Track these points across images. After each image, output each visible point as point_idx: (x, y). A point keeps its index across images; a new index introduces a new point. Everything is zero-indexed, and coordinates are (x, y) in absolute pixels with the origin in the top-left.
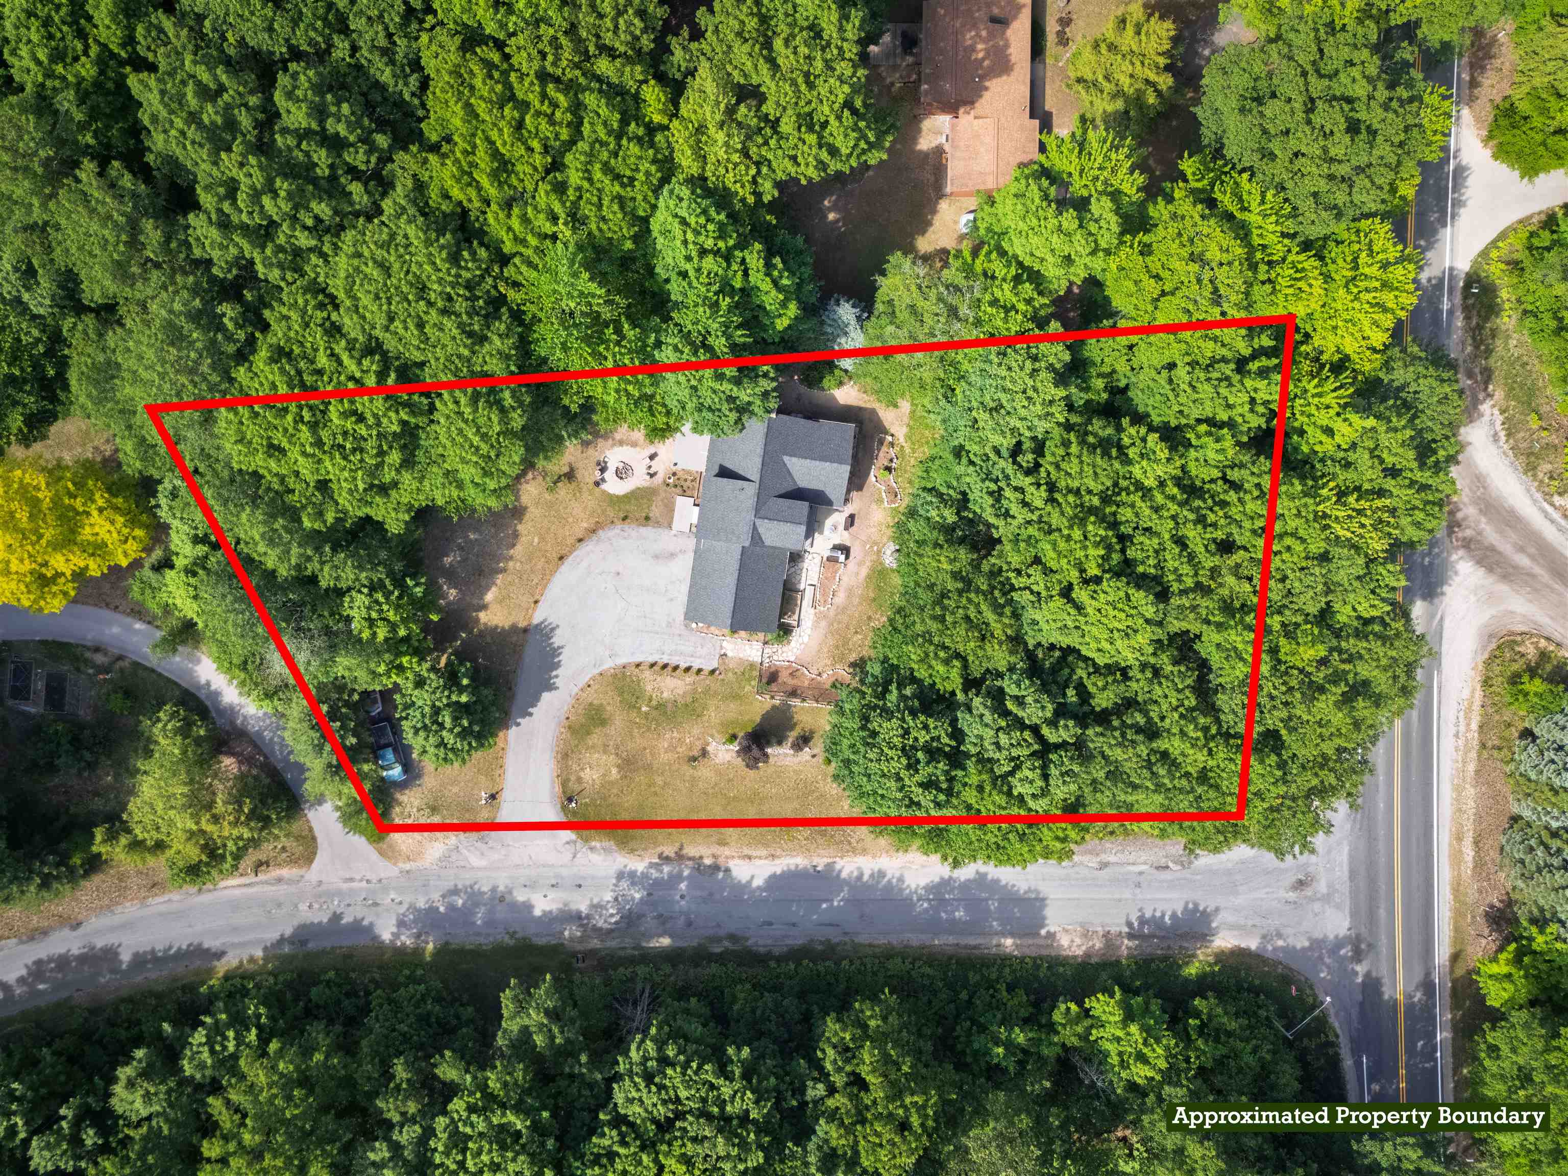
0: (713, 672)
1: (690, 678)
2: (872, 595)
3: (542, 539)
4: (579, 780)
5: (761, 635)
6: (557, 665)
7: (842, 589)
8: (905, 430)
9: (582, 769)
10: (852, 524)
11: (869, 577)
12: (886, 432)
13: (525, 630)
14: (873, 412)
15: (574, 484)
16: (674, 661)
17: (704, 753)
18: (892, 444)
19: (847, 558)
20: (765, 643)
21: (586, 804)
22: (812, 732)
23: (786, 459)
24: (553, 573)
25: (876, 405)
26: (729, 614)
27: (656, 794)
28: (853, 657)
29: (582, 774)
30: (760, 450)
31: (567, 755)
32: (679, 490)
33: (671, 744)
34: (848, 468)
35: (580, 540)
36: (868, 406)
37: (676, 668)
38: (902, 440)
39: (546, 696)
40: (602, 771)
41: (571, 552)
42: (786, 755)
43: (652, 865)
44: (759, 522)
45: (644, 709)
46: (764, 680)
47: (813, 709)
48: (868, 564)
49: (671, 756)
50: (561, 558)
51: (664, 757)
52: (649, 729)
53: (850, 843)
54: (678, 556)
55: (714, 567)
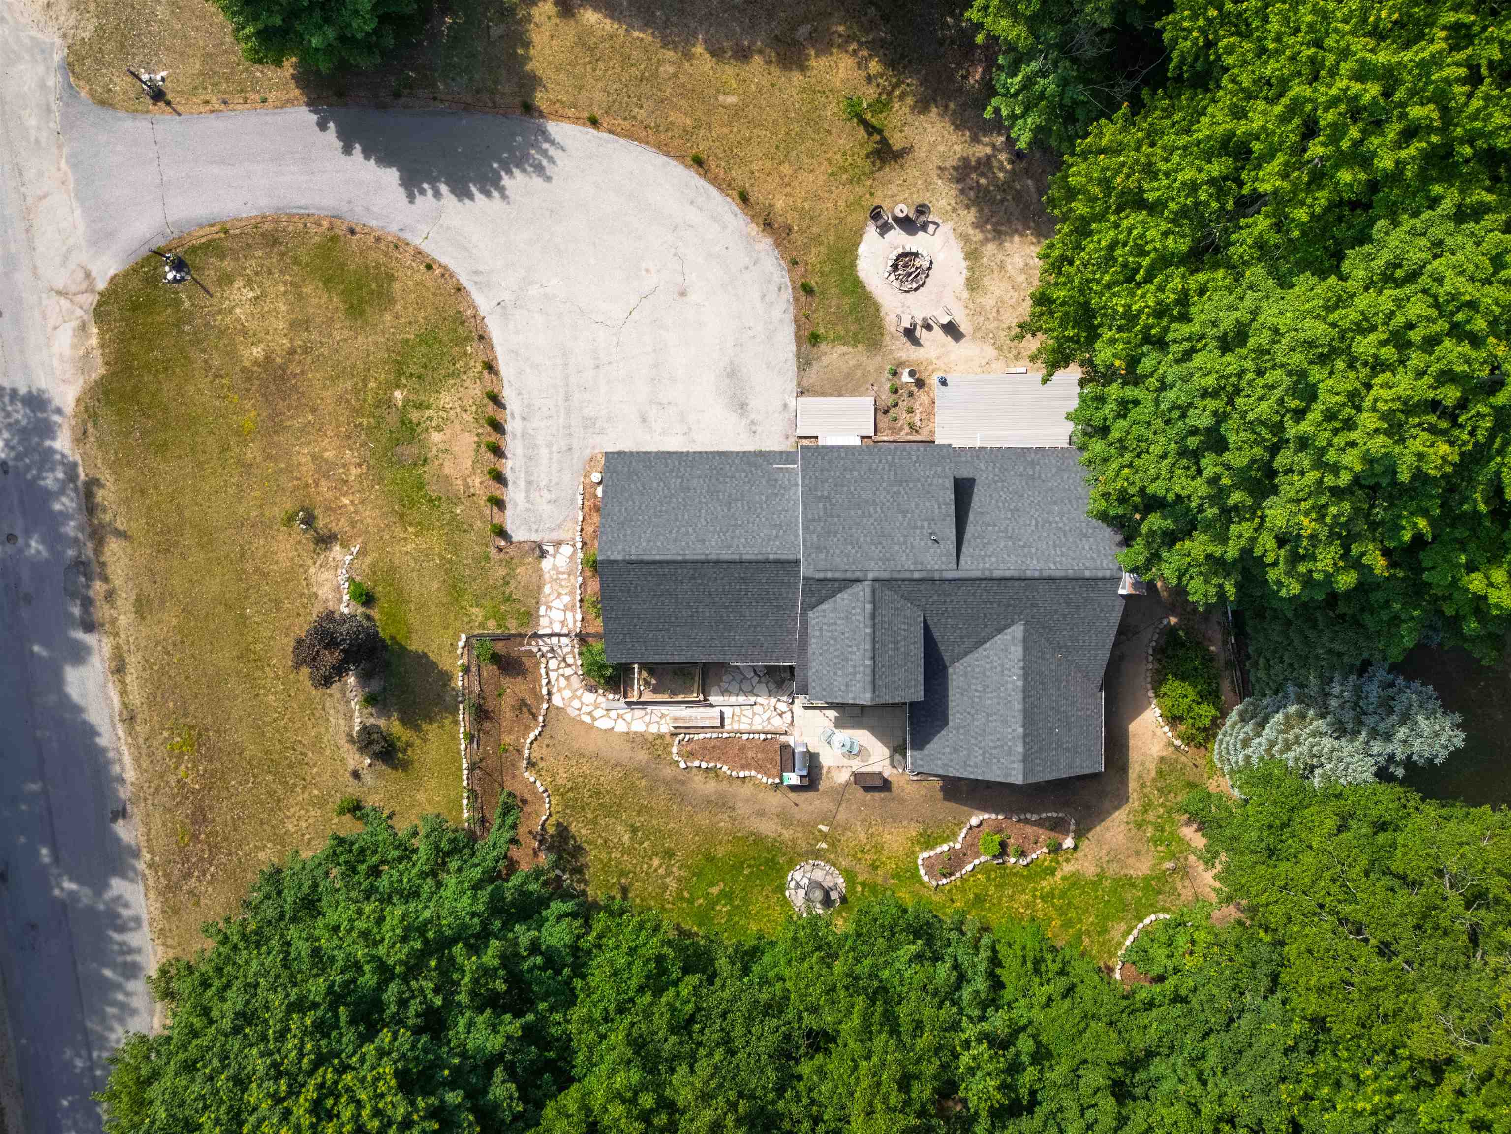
0: (502, 533)
1: (479, 483)
2: (721, 852)
3: (736, 113)
4: (226, 280)
5: (597, 626)
6: (462, 192)
7: (724, 785)
8: (1090, 870)
9: (249, 283)
10: (867, 789)
11: (758, 839)
12: (1079, 835)
13: (528, 108)
14: (1122, 799)
15: (867, 165)
16: (513, 445)
17: (325, 540)
18: (1056, 849)
19: (793, 788)
20: (582, 638)
21: (178, 302)
22: (405, 766)
23: (1017, 630)
24: (663, 148)
25: (1135, 801)
26: (634, 553)
27: (225, 449)
28: (580, 830)
29: (238, 283)
30: (1034, 567)
31: (275, 242)
32: (887, 398)
33: (332, 465)
34: (1017, 778)
35: (744, 198)
36: (1133, 785)
37: (497, 451)
38: (1068, 868)
39: (391, 176)
40: (252, 325)
41: (714, 181)
42: (348, 715)
43: (71, 469)
44: (863, 591)
45: (398, 395)
46: (500, 647)
47: (457, 760)
48: (787, 834)
49: (307, 466)
50: (698, 162)
51: (303, 455)
52: (357, 412)
53: (187, 876)
54: (741, 415)
55: (737, 500)
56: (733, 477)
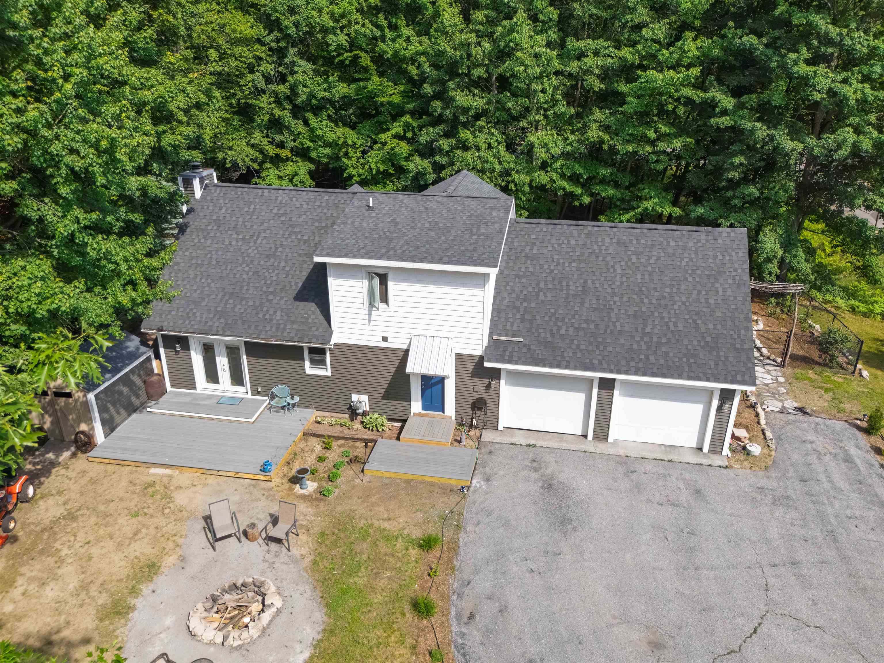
54: (552, 478)
55: (575, 296)
56: (577, 329)
